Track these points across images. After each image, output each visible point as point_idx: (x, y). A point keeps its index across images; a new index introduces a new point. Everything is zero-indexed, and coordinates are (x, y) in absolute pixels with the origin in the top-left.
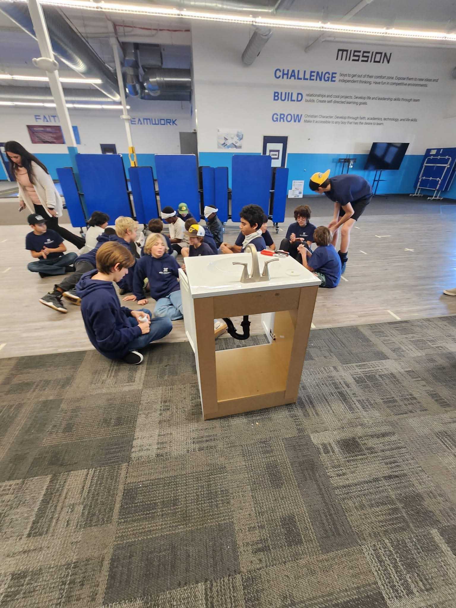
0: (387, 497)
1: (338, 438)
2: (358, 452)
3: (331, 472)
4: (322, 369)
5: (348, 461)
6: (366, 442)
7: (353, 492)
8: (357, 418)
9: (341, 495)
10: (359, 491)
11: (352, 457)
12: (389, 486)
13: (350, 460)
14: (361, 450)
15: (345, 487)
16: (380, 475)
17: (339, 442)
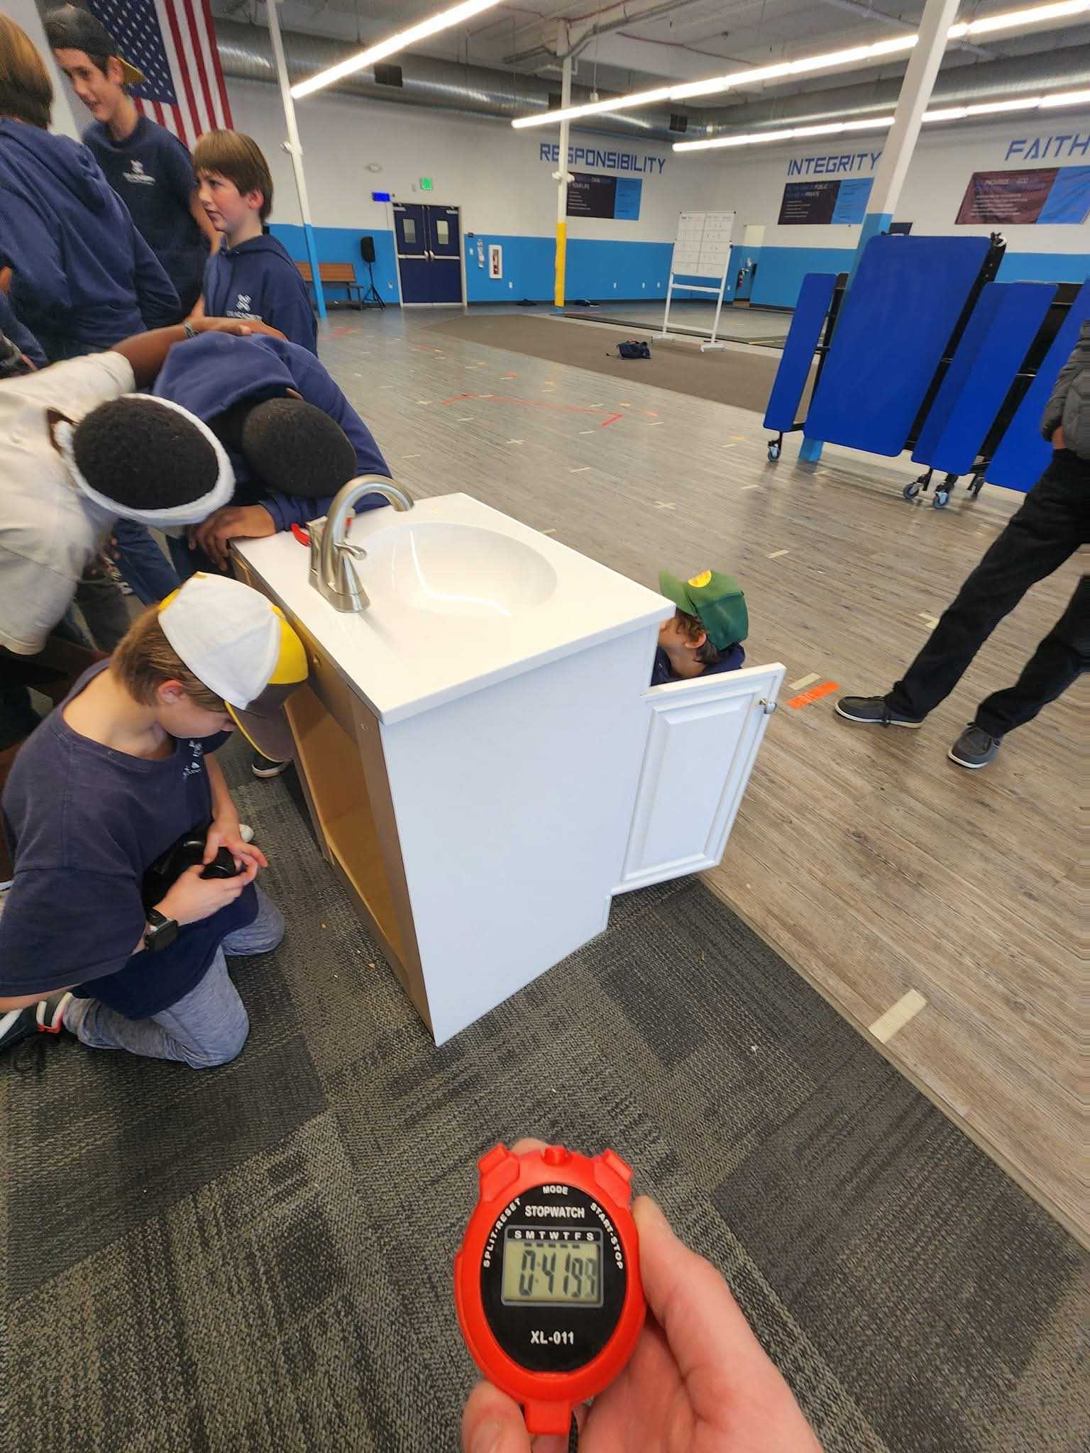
0: (130, 1422)
1: (332, 1211)
2: (289, 1297)
3: (210, 1198)
4: (635, 1111)
5: (251, 1256)
6: (334, 1332)
7: (149, 1279)
8: (433, 1288)
9: (144, 1237)
10: (153, 1301)
11: (265, 1273)
12: (169, 1430)
13: (253, 1265)
14: (298, 1310)
15: (166, 1250)
16: (208, 1393)
17: (317, 1214)
